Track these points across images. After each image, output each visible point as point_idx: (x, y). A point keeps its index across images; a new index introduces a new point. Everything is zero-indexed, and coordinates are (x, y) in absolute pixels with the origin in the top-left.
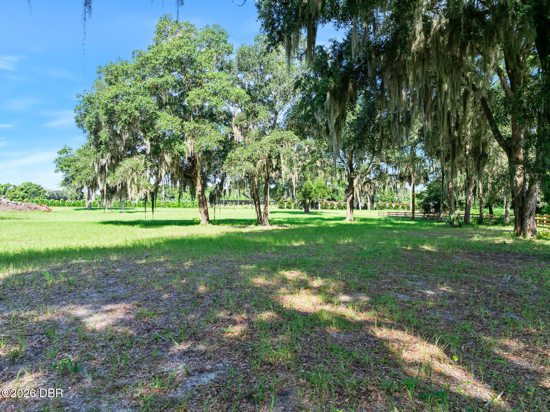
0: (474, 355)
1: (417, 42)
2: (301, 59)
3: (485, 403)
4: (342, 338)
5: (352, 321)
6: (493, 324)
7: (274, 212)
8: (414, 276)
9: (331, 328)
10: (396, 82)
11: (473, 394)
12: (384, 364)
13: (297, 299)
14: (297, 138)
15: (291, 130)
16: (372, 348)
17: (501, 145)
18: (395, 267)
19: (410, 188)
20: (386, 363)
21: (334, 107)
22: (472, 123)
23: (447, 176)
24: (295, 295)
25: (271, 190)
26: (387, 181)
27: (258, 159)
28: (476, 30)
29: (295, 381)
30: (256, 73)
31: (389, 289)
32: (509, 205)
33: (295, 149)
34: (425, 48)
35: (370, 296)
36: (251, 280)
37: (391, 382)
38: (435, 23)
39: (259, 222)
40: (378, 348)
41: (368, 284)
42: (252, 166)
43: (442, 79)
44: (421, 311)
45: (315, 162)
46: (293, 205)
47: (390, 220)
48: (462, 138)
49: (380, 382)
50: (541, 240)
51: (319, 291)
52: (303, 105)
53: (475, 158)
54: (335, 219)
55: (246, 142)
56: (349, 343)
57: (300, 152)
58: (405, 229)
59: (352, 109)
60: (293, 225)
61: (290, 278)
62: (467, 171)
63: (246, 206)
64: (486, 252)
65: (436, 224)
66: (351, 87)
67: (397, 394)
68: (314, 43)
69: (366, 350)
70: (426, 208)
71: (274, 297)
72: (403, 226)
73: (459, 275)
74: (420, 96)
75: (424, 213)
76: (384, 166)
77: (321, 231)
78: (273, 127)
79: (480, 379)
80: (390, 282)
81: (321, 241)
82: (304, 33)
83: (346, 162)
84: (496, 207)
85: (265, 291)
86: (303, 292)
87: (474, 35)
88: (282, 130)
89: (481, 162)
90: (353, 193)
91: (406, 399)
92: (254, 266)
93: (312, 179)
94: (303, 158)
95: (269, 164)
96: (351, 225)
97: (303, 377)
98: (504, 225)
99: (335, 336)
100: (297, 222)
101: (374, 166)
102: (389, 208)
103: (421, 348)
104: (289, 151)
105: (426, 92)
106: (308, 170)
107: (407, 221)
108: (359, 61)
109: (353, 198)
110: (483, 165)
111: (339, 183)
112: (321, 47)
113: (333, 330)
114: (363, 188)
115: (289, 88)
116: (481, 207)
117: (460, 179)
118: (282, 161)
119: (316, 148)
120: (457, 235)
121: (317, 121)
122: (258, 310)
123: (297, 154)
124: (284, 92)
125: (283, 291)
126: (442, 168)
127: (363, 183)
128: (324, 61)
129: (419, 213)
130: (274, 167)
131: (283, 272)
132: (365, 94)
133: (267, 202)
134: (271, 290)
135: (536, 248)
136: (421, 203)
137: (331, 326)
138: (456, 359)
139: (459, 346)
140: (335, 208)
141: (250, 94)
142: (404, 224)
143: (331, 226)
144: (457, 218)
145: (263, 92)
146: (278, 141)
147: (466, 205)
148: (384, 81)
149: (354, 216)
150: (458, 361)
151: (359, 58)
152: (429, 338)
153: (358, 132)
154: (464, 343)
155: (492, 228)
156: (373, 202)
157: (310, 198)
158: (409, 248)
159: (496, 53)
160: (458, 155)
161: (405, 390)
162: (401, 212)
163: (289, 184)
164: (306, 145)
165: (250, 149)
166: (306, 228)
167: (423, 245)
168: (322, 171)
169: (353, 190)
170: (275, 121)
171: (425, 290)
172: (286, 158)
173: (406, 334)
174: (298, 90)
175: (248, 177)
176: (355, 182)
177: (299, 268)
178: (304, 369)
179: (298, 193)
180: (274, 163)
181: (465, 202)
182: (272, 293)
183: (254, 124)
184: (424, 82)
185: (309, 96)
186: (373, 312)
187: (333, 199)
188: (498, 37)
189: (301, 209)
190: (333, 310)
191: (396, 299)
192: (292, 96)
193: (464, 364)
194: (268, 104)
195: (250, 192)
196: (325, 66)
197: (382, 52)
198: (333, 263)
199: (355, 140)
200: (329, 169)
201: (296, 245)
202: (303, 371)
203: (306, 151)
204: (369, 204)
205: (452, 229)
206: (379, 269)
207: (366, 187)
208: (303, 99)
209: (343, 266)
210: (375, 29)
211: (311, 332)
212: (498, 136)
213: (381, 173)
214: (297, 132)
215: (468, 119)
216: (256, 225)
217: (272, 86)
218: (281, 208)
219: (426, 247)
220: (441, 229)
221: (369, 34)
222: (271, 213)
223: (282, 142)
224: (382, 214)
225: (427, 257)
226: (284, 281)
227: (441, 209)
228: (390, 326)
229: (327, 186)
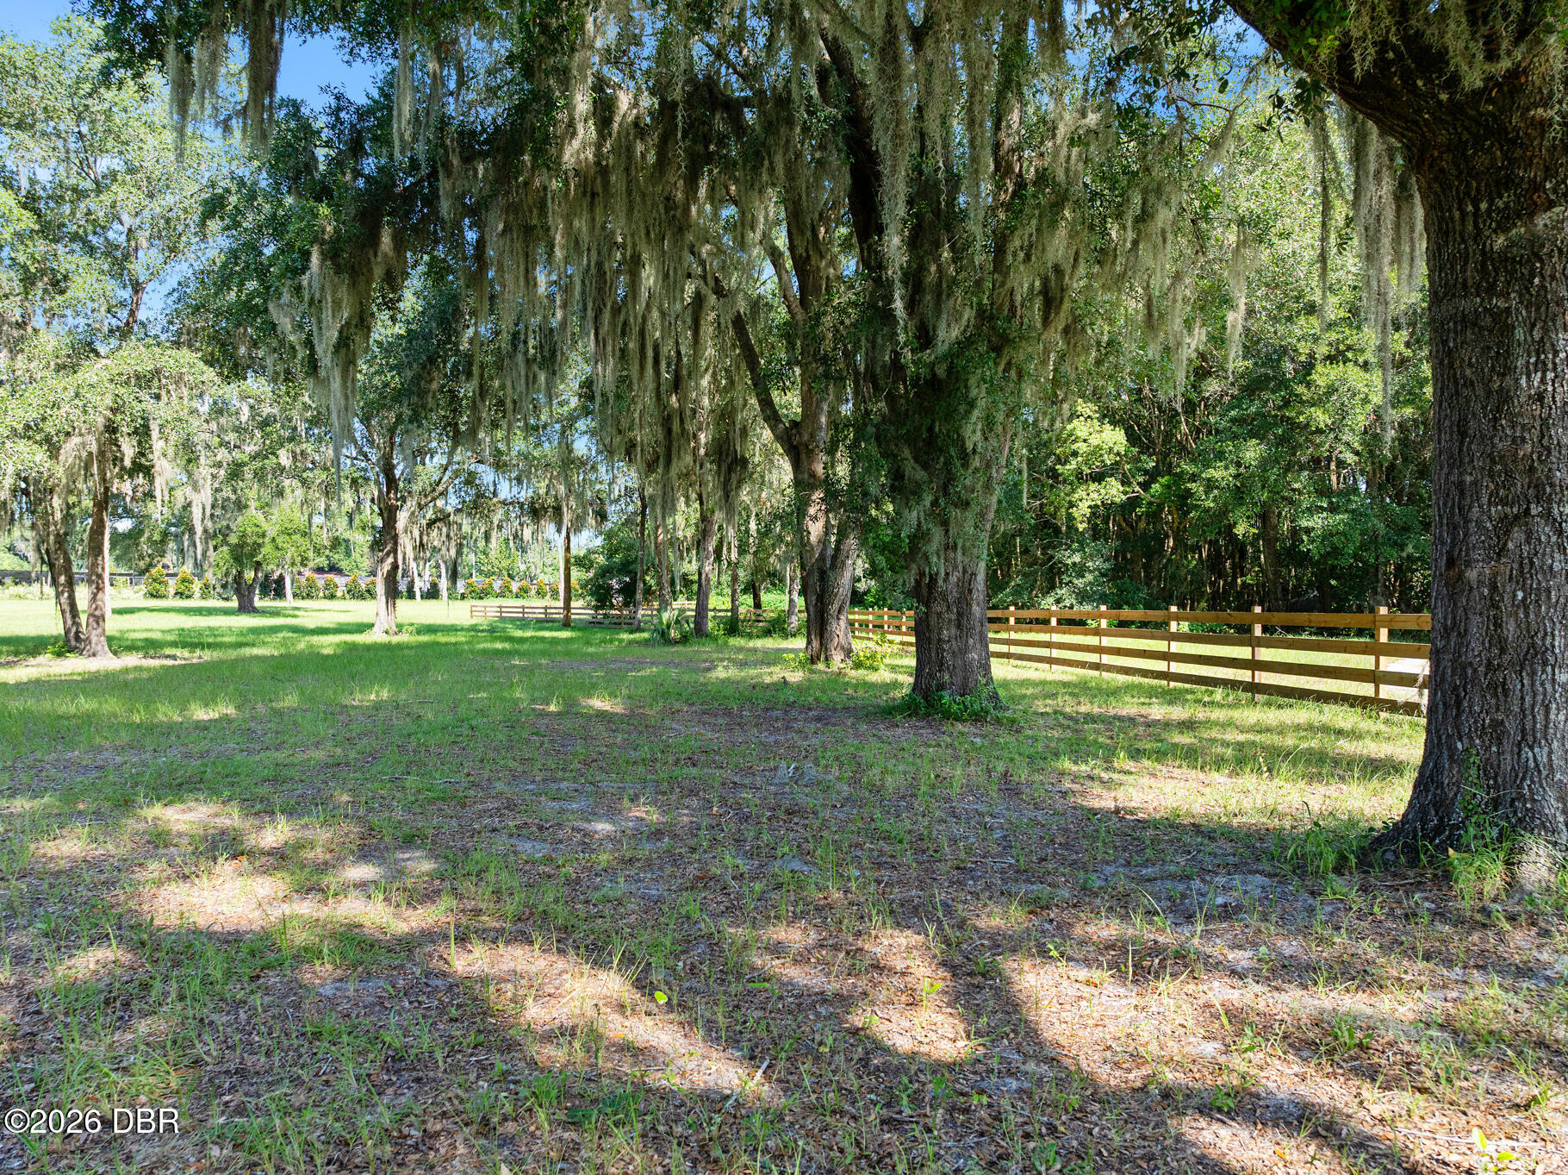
0: (707, 978)
1: (576, 144)
2: (227, 128)
3: (728, 1097)
4: (351, 993)
5: (382, 937)
6: (751, 891)
7: (131, 611)
8: (564, 785)
9: (318, 968)
10: (518, 245)
11: (702, 1081)
12: (475, 1047)
13: (206, 893)
14: (210, 374)
15: (190, 346)
16: (442, 1010)
17: (778, 438)
18: (512, 764)
19: (560, 540)
20: (481, 1044)
21: (334, 292)
22: (714, 375)
23: (653, 510)
24: (197, 881)
25: (117, 538)
26: (497, 518)
27: (68, 434)
28: (722, 141)
29: (192, 1160)
30: (60, 144)
31: (494, 830)
32: (797, 587)
33: (204, 409)
34: (598, 163)
35: (437, 857)
36: (33, 846)
37: (493, 1095)
38: (624, 101)
39: (71, 643)
40: (459, 1006)
41: (435, 822)
42: (40, 455)
43: (639, 256)
44: (578, 881)
45: (274, 454)
46: (197, 586)
47: (504, 630)
48: (688, 413)
49: (462, 1101)
50: (861, 672)
51: (280, 858)
52: (231, 275)
53: (719, 467)
54: (340, 630)
55: (18, 373)
56: (373, 1005)
57: (223, 420)
58: (544, 653)
59: (391, 305)
60: (198, 652)
61: (183, 827)
62: (700, 498)
63: (21, 589)
64: (741, 709)
65: (625, 636)
66: (386, 240)
67: (511, 1127)
68: (271, 87)
69: (424, 1017)
70: (601, 595)
71: (122, 898)
72: (540, 646)
73: (677, 772)
74: (583, 293)
75: (596, 608)
76: (487, 475)
77: (290, 667)
78: (124, 332)
79: (718, 1039)
80: (498, 809)
81: (290, 700)
82: (237, 51)
83: (374, 459)
84: (768, 590)
85: (88, 880)
86: (225, 867)
87: (717, 153)
88: (158, 345)
89: (734, 478)
90: (395, 551)
91: (533, 1135)
92: (46, 799)
93: (265, 507)
94: (231, 437)
95: (107, 452)
96: (388, 647)
97: (219, 1140)
98: (786, 635)
99: (328, 990)
100: (210, 640)
101: (457, 474)
102: (501, 595)
103: (577, 985)
104: (184, 414)
105: (599, 280)
106: (249, 476)
107: (551, 629)
108: (414, 165)
109: (395, 567)
110: (739, 487)
111: (351, 520)
112: (295, 106)
113: (322, 974)
114: (425, 538)
115: (185, 211)
116: (734, 592)
117: (684, 519)
118: (158, 445)
119: (275, 411)
120: (676, 666)
121: (279, 329)
122: (59, 949)
123: (214, 426)
124: (168, 221)
125: (156, 874)
126: (642, 489)
127: (424, 522)
128: (305, 149)
129: (581, 608)
130: (128, 463)
131: (156, 811)
132: (430, 265)
133: (100, 577)
134: (109, 874)
135: (850, 691)
136: (588, 582)
137: (318, 963)
138: (661, 998)
139: (671, 962)
140: (339, 594)
141: (37, 213)
142: (543, 639)
143: (326, 651)
144: (677, 622)
145: (89, 213)
146: (143, 380)
147: (700, 586)
148: (487, 237)
149: (399, 620)
150: (669, 1003)
151: (412, 159)
152: (596, 954)
153: (409, 374)
154: (683, 952)
155: (759, 643)
156: (454, 576)
157: (258, 566)
158: (553, 708)
159: (766, 208)
160: (679, 457)
161: (530, 1110)
162: (536, 605)
163: (182, 520)
164: (244, 397)
165: (33, 396)
166: (244, 659)
167: (590, 696)
168: (296, 483)
169: (396, 543)
170: (132, 313)
171: (589, 821)
172: (173, 437)
173: (537, 953)
174: (214, 225)
175: (26, 492)
176: (402, 518)
177: (214, 792)
178: (223, 1113)
179: (215, 548)
180: (128, 449)
181: (696, 577)
182: (113, 884)
183: (51, 315)
184: (594, 254)
185: (254, 248)
186: (447, 902)
187: (334, 569)
188: (772, 170)
189: (227, 599)
190: (324, 912)
191: (512, 858)
192: (194, 240)
193: (683, 1006)
194: (107, 254)
195: (32, 542)
196: (307, 166)
197: (483, 155)
198: (327, 766)
199: (399, 395)
200: (320, 476)
201: (206, 717)
202: (222, 1120)
203: (244, 419)
204: (444, 584)
205: (666, 649)
206: (468, 775)
207: (435, 533)
208: (234, 255)
209: (358, 775)
210: (461, 83)
211: (252, 992)
212: (771, 415)
213: (480, 495)
214: (212, 354)
215: (703, 364)
216: (59, 655)
217: (121, 195)
218: (154, 595)
219: (599, 703)
220: (636, 650)
221: (445, 95)
222: (119, 612)
223: (156, 383)
224: (483, 612)
225: (599, 729)
226: (159, 840)
227: (639, 596)
228: (493, 937)
229: (314, 528)
